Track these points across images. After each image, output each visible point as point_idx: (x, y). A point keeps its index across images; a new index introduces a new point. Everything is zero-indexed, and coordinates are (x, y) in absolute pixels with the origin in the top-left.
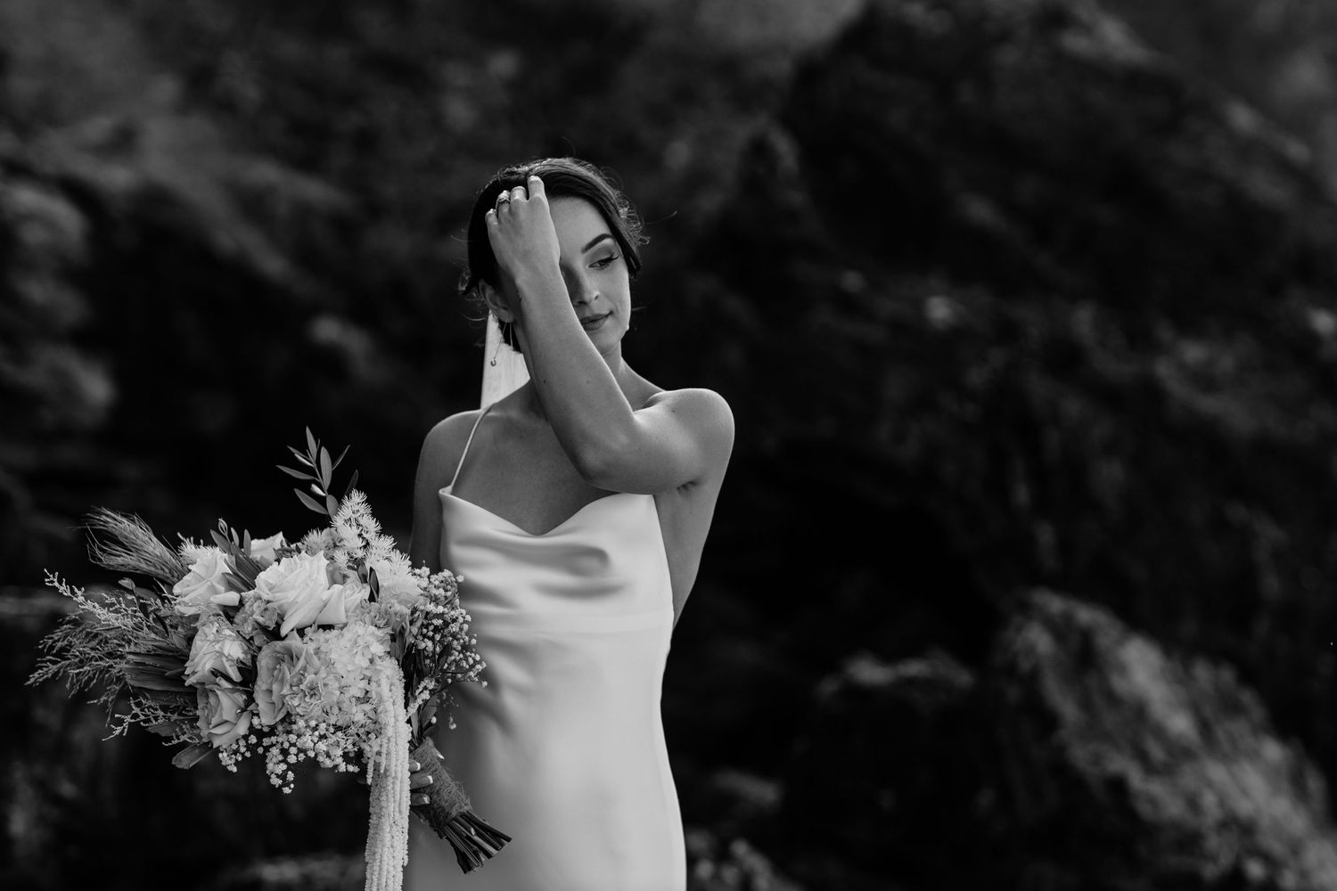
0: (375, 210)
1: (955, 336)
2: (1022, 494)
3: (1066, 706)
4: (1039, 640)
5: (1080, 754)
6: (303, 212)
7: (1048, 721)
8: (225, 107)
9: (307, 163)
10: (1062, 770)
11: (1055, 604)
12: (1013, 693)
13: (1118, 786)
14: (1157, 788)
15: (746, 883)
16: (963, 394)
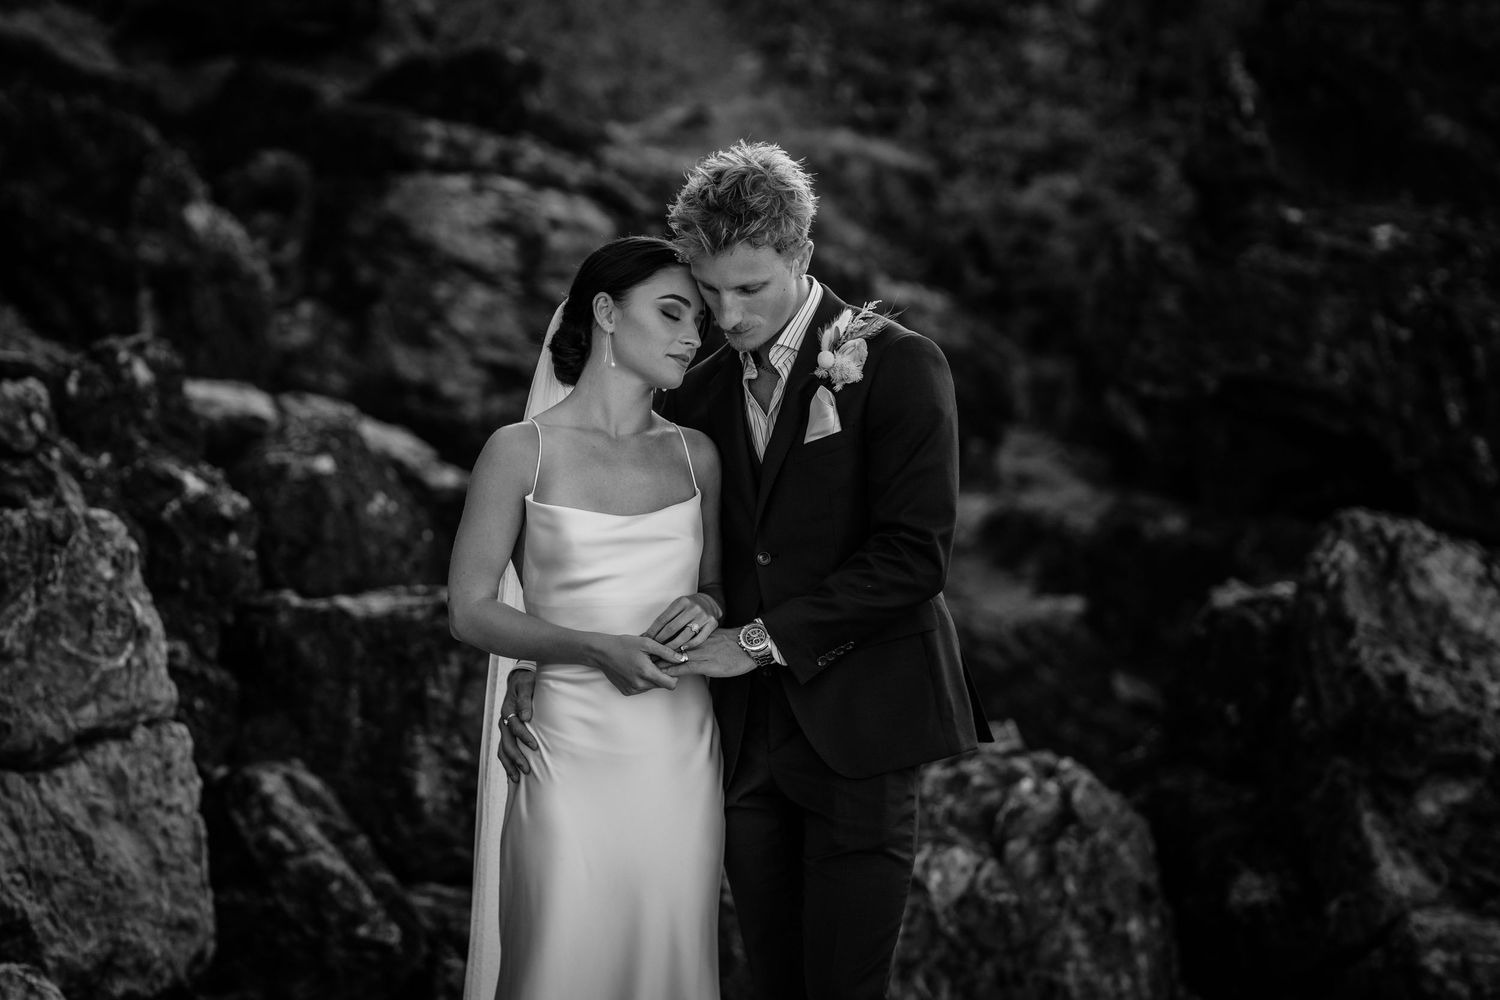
0: (952, 169)
2: (1454, 412)
3: (1362, 612)
4: (1348, 554)
5: (1369, 658)
6: (879, 173)
9: (885, 128)
10: (1355, 671)
11: (1365, 519)
12: (1321, 606)
13: (1399, 681)
14: (1437, 684)
15: (1066, 795)
16: (1395, 317)
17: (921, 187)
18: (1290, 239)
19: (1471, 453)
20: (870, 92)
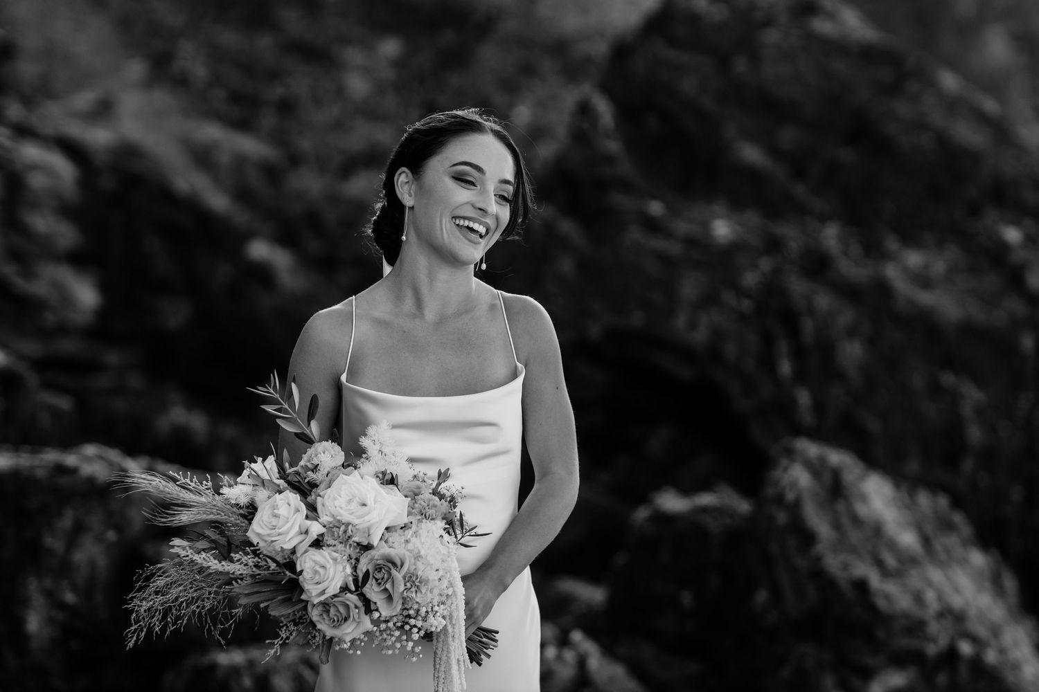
0: (295, 160)
1: (734, 248)
2: (786, 367)
3: (822, 527)
4: (800, 477)
5: (832, 563)
6: (240, 161)
7: (808, 538)
8: (181, 82)
9: (243, 125)
10: (819, 574)
11: (812, 449)
12: (781, 517)
13: (862, 586)
14: (891, 587)
15: (582, 663)
16: (741, 292)
17: (272, 173)
18: (653, 226)
19: (793, 402)
20: (236, 97)
